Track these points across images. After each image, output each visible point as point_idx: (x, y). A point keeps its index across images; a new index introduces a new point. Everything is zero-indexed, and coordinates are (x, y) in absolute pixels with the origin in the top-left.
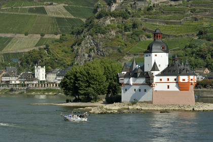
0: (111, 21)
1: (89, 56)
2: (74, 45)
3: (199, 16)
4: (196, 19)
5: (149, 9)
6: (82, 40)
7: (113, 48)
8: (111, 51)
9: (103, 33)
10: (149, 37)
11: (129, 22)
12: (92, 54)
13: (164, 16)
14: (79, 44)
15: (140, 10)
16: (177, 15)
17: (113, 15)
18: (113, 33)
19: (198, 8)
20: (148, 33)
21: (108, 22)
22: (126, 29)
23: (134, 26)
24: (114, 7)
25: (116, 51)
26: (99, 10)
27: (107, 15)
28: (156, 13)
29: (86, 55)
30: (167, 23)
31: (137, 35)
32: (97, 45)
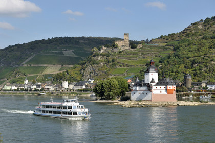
0: (101, 58)
1: (90, 76)
2: (82, 70)
3: (145, 56)
4: (144, 58)
5: (120, 52)
6: (86, 68)
7: (103, 72)
8: (101, 73)
9: (97, 64)
10: (121, 66)
11: (110, 59)
12: (92, 75)
13: (127, 56)
14: (84, 70)
15: (115, 52)
16: (134, 55)
17: (102, 55)
18: (102, 64)
19: (145, 52)
20: (120, 64)
21: (99, 58)
22: (109, 62)
23: (113, 61)
24: (102, 51)
25: (104, 73)
26: (94, 52)
27: (99, 55)
28: (124, 54)
29: (89, 75)
30: (130, 59)
31: (115, 65)
32: (94, 70)
